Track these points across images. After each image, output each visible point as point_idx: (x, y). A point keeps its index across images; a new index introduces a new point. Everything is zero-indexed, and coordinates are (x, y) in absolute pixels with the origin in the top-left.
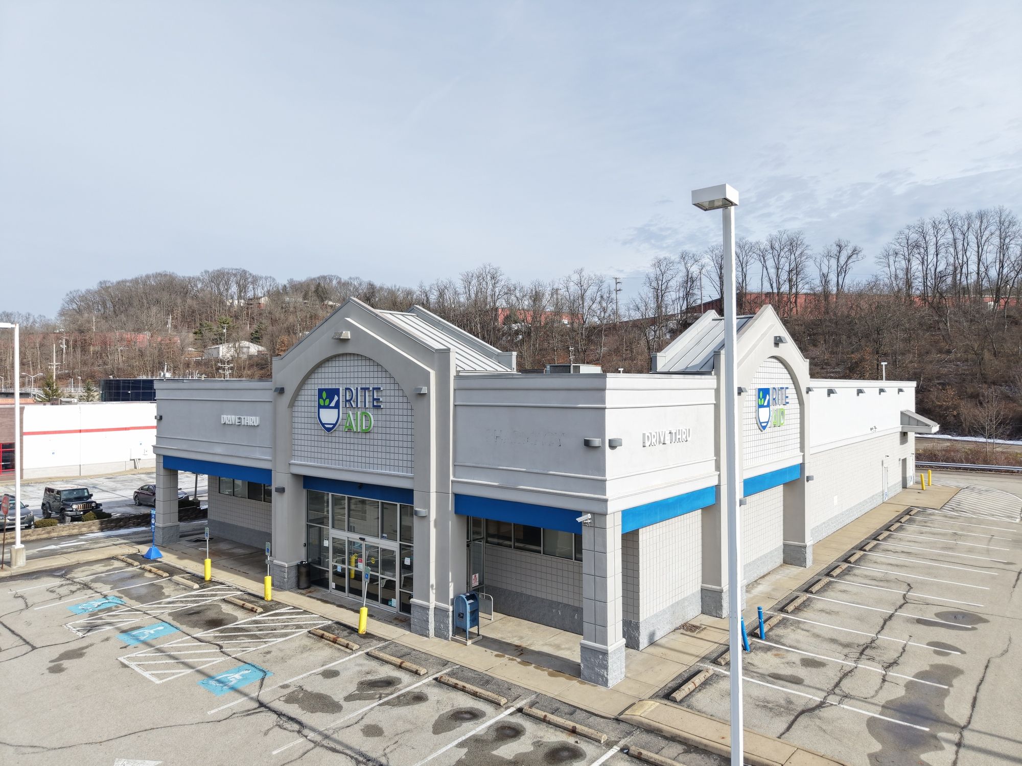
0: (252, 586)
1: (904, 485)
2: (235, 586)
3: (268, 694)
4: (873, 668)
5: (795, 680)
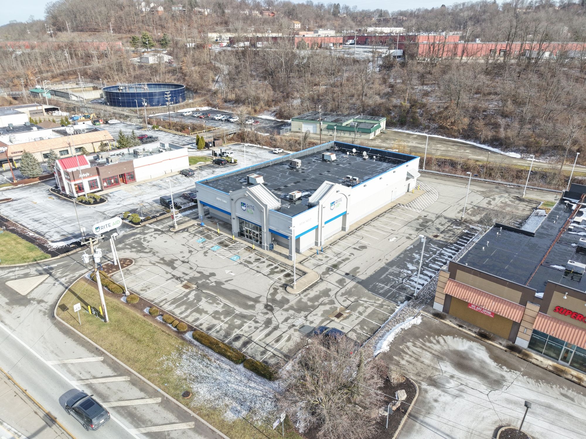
0: (230, 236)
1: (408, 191)
2: (225, 235)
3: (242, 261)
4: (336, 258)
5: (322, 260)
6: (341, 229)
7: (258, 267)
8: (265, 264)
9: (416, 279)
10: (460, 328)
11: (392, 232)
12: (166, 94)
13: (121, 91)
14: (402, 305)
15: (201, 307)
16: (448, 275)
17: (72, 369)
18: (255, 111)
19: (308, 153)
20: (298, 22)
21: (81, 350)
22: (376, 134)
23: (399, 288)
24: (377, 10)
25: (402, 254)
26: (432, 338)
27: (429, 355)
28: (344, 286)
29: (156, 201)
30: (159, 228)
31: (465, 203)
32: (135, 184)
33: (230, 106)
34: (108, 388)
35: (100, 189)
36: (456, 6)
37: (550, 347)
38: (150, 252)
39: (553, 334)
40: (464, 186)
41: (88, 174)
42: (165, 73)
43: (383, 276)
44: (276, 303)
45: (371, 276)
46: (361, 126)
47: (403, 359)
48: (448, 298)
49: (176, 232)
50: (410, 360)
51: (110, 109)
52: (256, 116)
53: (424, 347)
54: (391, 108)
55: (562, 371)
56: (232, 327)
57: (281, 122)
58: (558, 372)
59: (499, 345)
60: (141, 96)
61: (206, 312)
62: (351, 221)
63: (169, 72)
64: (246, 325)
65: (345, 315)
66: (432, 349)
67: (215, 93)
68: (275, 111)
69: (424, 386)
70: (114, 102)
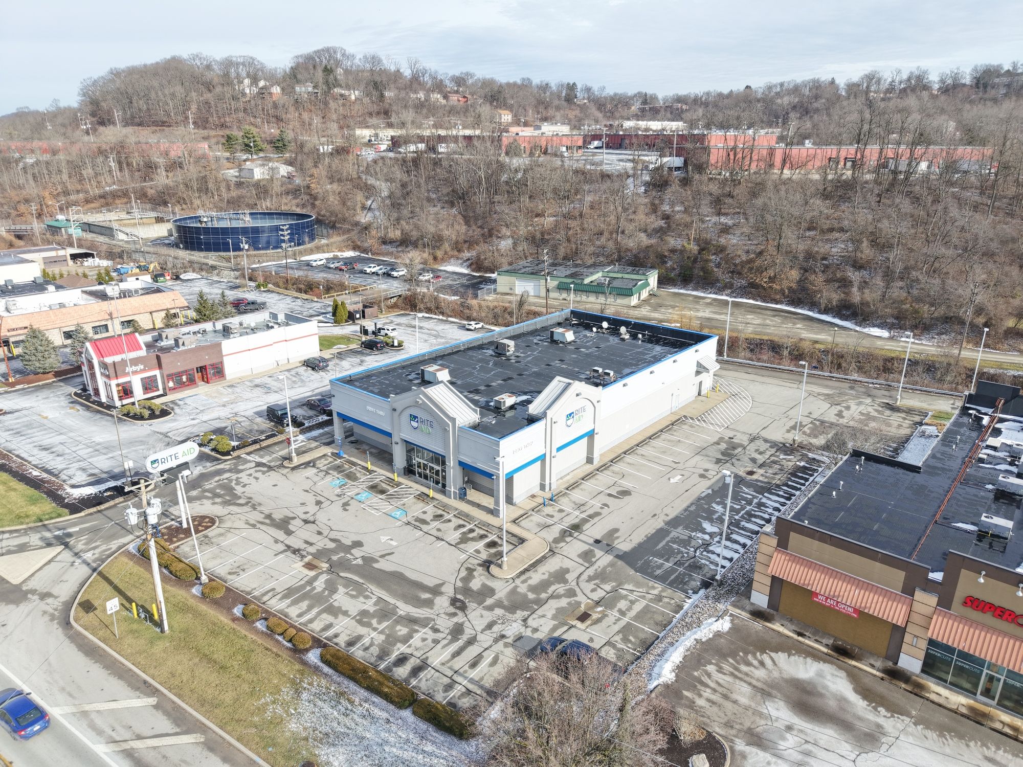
0: (390, 475)
1: (699, 394)
2: (381, 473)
3: (409, 519)
4: (577, 513)
5: (552, 516)
6: (585, 461)
7: (439, 530)
8: (452, 525)
9: (718, 550)
10: (800, 639)
11: (675, 466)
12: (282, 230)
13: (204, 225)
14: (695, 597)
15: (336, 604)
16: (774, 542)
17: (99, 721)
18: (435, 258)
19: (526, 329)
20: (507, 112)
21: (116, 685)
22: (642, 298)
23: (690, 565)
24: (639, 93)
25: (692, 504)
26: (750, 657)
27: (746, 689)
28: (592, 564)
29: (259, 414)
30: (264, 461)
31: (799, 415)
32: (224, 383)
33: (391, 250)
34: (164, 757)
35: (161, 392)
36: (770, 88)
37: (960, 671)
38: (247, 504)
39: (963, 646)
40: (796, 386)
41: (142, 367)
42: (281, 194)
43: (661, 545)
44: (471, 596)
45: (640, 545)
46: (615, 284)
47: (700, 696)
48: (777, 582)
49: (293, 469)
50: (714, 697)
51: (184, 255)
52: (436, 267)
53: (736, 673)
54: (666, 254)
55: (985, 715)
56: (392, 639)
57: (480, 277)
58: (977, 718)
59: (870, 668)
60: (238, 233)
61: (346, 613)
62: (603, 447)
63: (287, 193)
64: (417, 636)
65: (595, 616)
66: (752, 677)
67: (366, 228)
68: (468, 260)
69: (740, 745)
70: (192, 243)
